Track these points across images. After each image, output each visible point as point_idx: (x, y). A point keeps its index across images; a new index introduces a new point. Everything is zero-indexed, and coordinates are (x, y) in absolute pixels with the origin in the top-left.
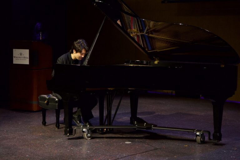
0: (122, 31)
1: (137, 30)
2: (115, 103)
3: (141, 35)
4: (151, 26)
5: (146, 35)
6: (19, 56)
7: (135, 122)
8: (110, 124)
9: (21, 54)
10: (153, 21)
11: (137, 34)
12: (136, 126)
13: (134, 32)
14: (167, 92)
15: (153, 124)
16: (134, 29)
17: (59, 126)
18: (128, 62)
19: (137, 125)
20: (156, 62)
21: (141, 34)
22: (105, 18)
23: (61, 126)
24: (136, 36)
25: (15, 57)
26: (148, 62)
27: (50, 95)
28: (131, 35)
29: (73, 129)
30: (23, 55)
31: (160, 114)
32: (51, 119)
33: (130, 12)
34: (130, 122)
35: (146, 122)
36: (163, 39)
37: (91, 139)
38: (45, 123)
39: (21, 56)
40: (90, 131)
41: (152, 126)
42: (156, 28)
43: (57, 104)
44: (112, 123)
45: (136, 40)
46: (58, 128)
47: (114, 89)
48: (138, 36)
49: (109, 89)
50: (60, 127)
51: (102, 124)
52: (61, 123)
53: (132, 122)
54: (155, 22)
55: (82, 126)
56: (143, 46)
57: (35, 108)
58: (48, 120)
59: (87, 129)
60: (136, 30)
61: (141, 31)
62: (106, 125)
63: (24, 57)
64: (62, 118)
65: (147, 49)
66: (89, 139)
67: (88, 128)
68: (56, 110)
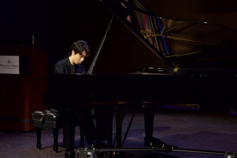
0: (133, 32)
1: (152, 31)
2: (126, 120)
3: (157, 37)
4: (169, 26)
5: (163, 37)
6: (7, 64)
7: (150, 143)
8: (120, 146)
9: (9, 62)
10: (171, 19)
11: (152, 36)
12: (153, 149)
13: (148, 33)
14: (190, 106)
15: (173, 146)
16: (147, 30)
17: (57, 149)
18: (141, 70)
19: (153, 147)
20: (176, 70)
21: (157, 35)
22: (113, 16)
23: (60, 149)
24: (151, 38)
26: (165, 70)
27: (47, 111)
28: (145, 37)
29: (75, 153)
30: (12, 63)
31: (180, 133)
32: (48, 140)
33: (143, 8)
34: (144, 144)
35: (164, 143)
36: (183, 41)
38: (41, 145)
39: (9, 64)
40: (96, 154)
41: (173, 148)
42: (175, 28)
43: (55, 122)
44: (122, 145)
45: (151, 43)
46: (57, 152)
47: (125, 102)
48: (153, 38)
49: (119, 103)
50: (59, 151)
51: (110, 146)
52: (60, 146)
53: (147, 144)
54: (174, 21)
55: (86, 149)
56: (159, 50)
57: (27, 128)
58: (43, 142)
59: (93, 153)
60: (150, 31)
61: (157, 32)
62: (115, 147)
63: (13, 66)
64: (60, 140)
65: (164, 54)
67: (94, 151)
68: (54, 129)
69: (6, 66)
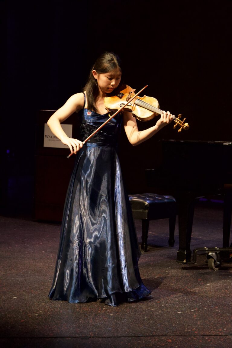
25: (47, 137)
37: (219, 270)
43: (147, 211)
59: (216, 254)
66: (217, 269)
69: (53, 137)
